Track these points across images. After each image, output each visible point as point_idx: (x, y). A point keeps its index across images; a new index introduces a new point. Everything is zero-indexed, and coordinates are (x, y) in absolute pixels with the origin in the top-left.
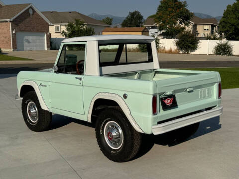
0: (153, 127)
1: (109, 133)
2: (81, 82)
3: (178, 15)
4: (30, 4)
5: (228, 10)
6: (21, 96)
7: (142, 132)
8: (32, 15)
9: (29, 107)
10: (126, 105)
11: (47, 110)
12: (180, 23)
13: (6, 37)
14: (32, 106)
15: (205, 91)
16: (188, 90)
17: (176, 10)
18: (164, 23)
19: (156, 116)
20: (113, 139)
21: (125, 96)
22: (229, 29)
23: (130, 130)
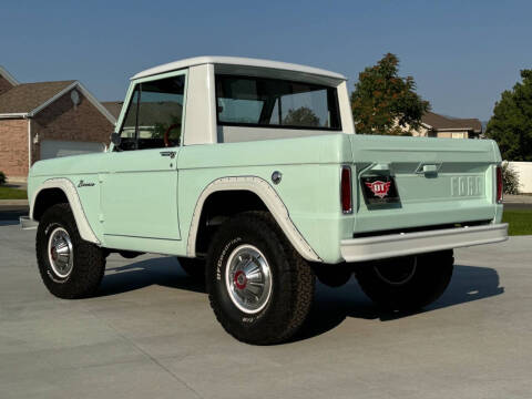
0: (343, 242)
1: (237, 274)
2: (174, 161)
3: (395, 104)
4: (73, 81)
5: (504, 102)
6: (36, 217)
7: (315, 258)
8: (78, 104)
9: (53, 241)
10: (277, 199)
11: (95, 241)
12: (401, 123)
13: (17, 152)
14: (58, 237)
15: (464, 180)
16: (425, 169)
17: (392, 94)
18: (366, 123)
19: (351, 217)
20: (247, 287)
21: (276, 178)
22: (507, 141)
23: (289, 260)
